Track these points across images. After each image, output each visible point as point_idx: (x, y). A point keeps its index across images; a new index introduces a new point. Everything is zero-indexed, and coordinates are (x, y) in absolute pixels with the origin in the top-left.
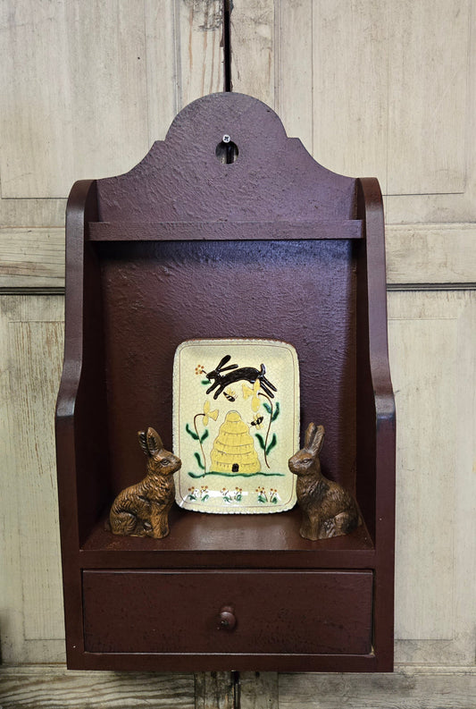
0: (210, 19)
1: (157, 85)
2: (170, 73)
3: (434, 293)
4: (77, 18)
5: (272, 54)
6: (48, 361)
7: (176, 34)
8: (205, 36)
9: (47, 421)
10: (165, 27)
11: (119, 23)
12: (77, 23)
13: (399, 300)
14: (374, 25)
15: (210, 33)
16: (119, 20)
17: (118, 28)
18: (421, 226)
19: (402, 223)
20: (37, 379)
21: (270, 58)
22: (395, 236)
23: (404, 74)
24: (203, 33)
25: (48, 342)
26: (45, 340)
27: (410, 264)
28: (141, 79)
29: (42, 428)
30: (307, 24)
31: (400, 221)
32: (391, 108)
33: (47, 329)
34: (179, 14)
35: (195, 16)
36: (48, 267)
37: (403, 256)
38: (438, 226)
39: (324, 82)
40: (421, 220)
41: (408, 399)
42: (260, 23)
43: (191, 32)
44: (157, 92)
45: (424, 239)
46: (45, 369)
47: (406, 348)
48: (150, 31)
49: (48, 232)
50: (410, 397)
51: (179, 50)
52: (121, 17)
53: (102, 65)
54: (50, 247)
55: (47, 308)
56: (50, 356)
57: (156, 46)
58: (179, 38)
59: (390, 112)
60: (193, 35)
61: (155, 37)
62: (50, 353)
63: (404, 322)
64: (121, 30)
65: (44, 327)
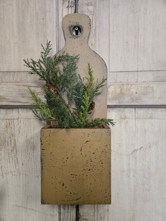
0: (70, 4)
1: (50, 29)
2: (55, 25)
3: (156, 109)
4: (20, 4)
5: (94, 17)
6: (6, 134)
7: (57, 10)
8: (68, 10)
9: (6, 157)
10: (53, 7)
11: (36, 6)
12: (20, 6)
13: (142, 111)
14: (133, 7)
15: (70, 9)
16: (36, 5)
17: (35, 8)
18: (151, 83)
19: (144, 82)
20: (2, 141)
21: (93, 18)
22: (141, 87)
23: (144, 25)
25: (6, 127)
26: (5, 126)
27: (147, 98)
28: (44, 27)
29: (3, 160)
30: (107, 6)
31: (143, 81)
32: (139, 37)
33: (6, 122)
34: (58, 2)
35: (65, 2)
36: (6, 97)
37: (144, 94)
38: (158, 83)
39: (114, 28)
40: (151, 81)
41: (146, 150)
42: (89, 5)
43: (63, 8)
44: (50, 32)
45: (152, 88)
46: (5, 137)
47: (145, 130)
48: (47, 9)
49: (6, 84)
51: (58, 15)
52: (37, 3)
53: (29, 22)
54: (8, 90)
55: (6, 113)
56: (7, 132)
57: (50, 15)
58: (58, 11)
59: (139, 39)
60: (64, 10)
61: (49, 11)
62: (7, 131)
63: (144, 120)
64: (37, 8)
65: (5, 121)
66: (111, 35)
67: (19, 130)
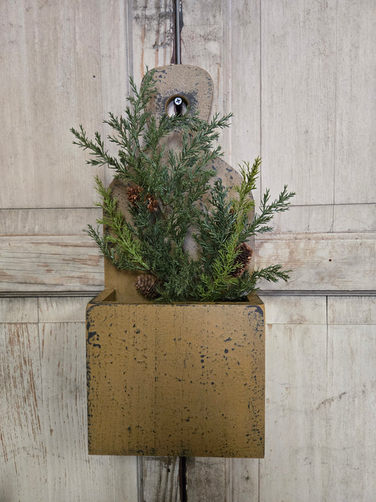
0: (161, 37)
1: (112, 102)
2: (124, 90)
4: (37, 41)
5: (221, 69)
6: (11, 359)
7: (129, 53)
8: (157, 54)
9: (10, 414)
10: (118, 47)
11: (75, 44)
12: (36, 46)
13: (345, 305)
14: (323, 40)
15: (161, 50)
16: (75, 41)
17: (75, 48)
18: (367, 234)
19: (349, 231)
21: (219, 74)
22: (343, 245)
23: (351, 86)
24: (155, 50)
25: (11, 342)
26: (8, 339)
27: (357, 272)
28: (96, 96)
29: (6, 420)
30: (256, 40)
31: (347, 230)
32: (338, 120)
33: (10, 330)
34: (132, 32)
35: (148, 34)
36: (9, 273)
37: (350, 264)
39: (272, 96)
40: (368, 229)
41: (354, 401)
42: (209, 40)
43: (143, 50)
45: (371, 248)
46: (8, 366)
47: (352, 352)
48: (104, 51)
49: (9, 240)
50: (356, 400)
51: (132, 67)
52: (77, 36)
53: (60, 84)
54: (11, 255)
55: (10, 310)
56: (13, 354)
57: (110, 65)
58: (131, 56)
59: (338, 124)
60: (145, 53)
61: (110, 56)
62: (12, 351)
63: (350, 326)
64: (78, 50)
65: (7, 328)
66: (266, 114)
67: (41, 351)
